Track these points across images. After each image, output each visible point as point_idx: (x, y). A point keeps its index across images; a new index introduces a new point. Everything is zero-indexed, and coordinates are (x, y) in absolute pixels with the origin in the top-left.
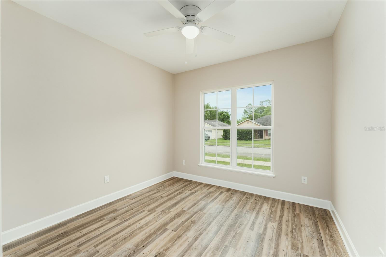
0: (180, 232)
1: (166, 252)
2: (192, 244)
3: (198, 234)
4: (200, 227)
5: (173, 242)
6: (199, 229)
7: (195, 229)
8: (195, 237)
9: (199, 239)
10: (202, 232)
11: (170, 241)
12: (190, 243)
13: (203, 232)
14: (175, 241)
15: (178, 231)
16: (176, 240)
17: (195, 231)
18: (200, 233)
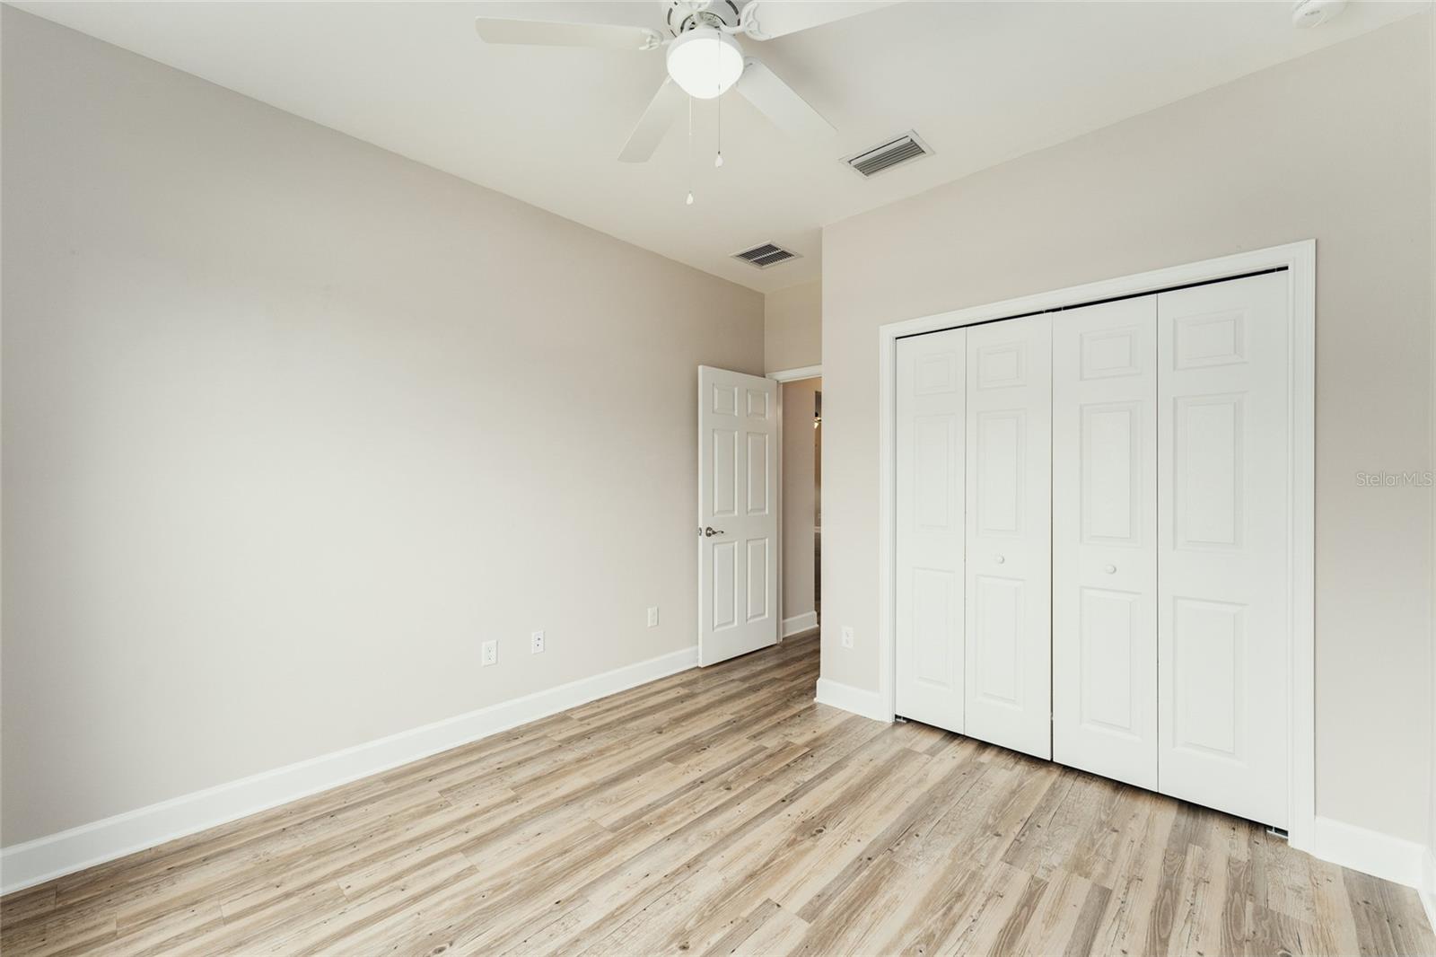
0: (751, 895)
1: (793, 836)
2: (713, 847)
3: (684, 876)
4: (660, 905)
5: (776, 862)
6: (668, 896)
7: (685, 901)
8: (696, 868)
9: (684, 860)
10: (665, 883)
11: (786, 867)
12: (718, 853)
13: (661, 884)
14: (767, 864)
15: (758, 902)
16: (764, 866)
17: (690, 892)
18: (671, 881)
